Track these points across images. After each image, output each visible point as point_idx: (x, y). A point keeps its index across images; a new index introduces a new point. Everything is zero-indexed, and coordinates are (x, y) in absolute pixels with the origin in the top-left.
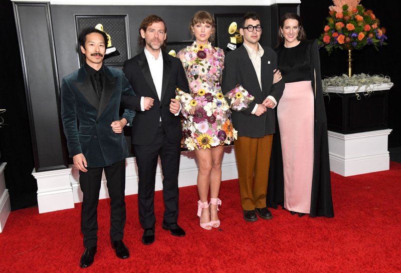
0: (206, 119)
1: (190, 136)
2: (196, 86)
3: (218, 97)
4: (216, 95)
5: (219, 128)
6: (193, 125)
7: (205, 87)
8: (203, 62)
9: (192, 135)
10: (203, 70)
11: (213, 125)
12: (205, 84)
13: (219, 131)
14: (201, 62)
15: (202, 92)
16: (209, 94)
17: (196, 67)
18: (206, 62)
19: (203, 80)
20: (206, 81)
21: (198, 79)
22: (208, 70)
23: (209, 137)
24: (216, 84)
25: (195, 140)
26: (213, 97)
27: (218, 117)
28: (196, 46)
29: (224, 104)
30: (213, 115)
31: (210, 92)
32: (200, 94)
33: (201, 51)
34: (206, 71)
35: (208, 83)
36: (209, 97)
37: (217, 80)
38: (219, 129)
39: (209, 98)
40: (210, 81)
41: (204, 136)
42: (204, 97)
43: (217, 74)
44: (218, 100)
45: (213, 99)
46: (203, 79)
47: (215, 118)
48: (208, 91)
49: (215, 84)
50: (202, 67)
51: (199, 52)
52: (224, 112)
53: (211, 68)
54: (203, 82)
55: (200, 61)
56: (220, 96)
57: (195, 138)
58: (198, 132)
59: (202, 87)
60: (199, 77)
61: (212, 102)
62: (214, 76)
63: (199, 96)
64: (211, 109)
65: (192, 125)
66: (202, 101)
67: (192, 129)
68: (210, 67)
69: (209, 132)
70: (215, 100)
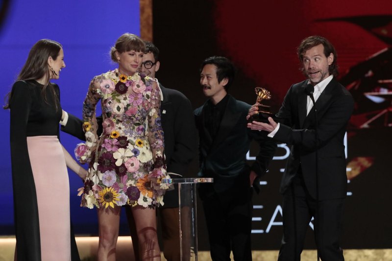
0: (114, 170)
1: (91, 189)
2: (109, 126)
3: (137, 143)
4: (134, 141)
5: (131, 183)
6: (97, 175)
7: (120, 128)
8: (121, 97)
9: (94, 187)
10: (119, 109)
11: (121, 177)
12: (120, 125)
13: (129, 186)
14: (119, 98)
15: (115, 135)
16: (125, 138)
17: (110, 103)
18: (125, 99)
19: (118, 120)
20: (121, 122)
21: (112, 119)
22: (126, 109)
23: (114, 193)
24: (136, 127)
25: (97, 195)
26: (128, 142)
27: (131, 169)
28: (117, 75)
29: (143, 153)
30: (123, 165)
31: (126, 136)
32: (112, 137)
33: (123, 83)
34: (122, 110)
35: (123, 125)
36: (123, 141)
37: (138, 122)
38: (131, 185)
39: (123, 143)
40: (128, 122)
41: (108, 190)
42: (117, 140)
43: (136, 116)
44: (136, 147)
45: (128, 145)
46: (117, 118)
47: (126, 169)
48: (123, 135)
49: (134, 128)
50: (117, 104)
51: (119, 83)
52: (141, 165)
53: (129, 108)
54: (117, 123)
55: (118, 96)
56: (140, 143)
57: (97, 192)
58: (102, 184)
59: (116, 128)
60: (113, 115)
61: (125, 147)
62: (133, 117)
63: (111, 138)
64: (123, 158)
65: (95, 175)
66: (112, 146)
67: (94, 179)
68: (128, 105)
69: (116, 186)
70: (130, 147)
